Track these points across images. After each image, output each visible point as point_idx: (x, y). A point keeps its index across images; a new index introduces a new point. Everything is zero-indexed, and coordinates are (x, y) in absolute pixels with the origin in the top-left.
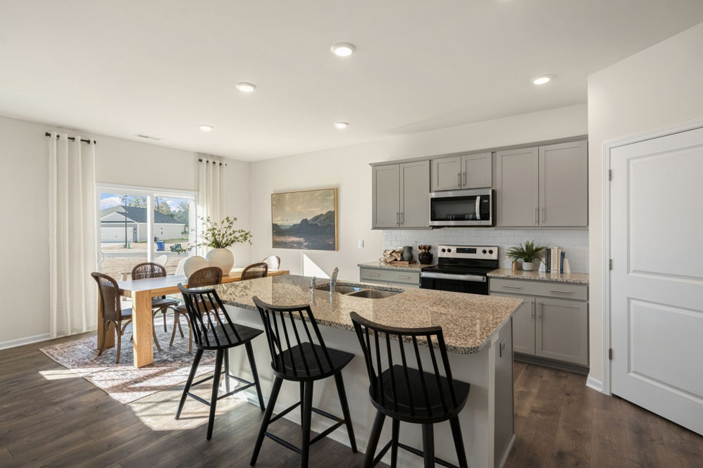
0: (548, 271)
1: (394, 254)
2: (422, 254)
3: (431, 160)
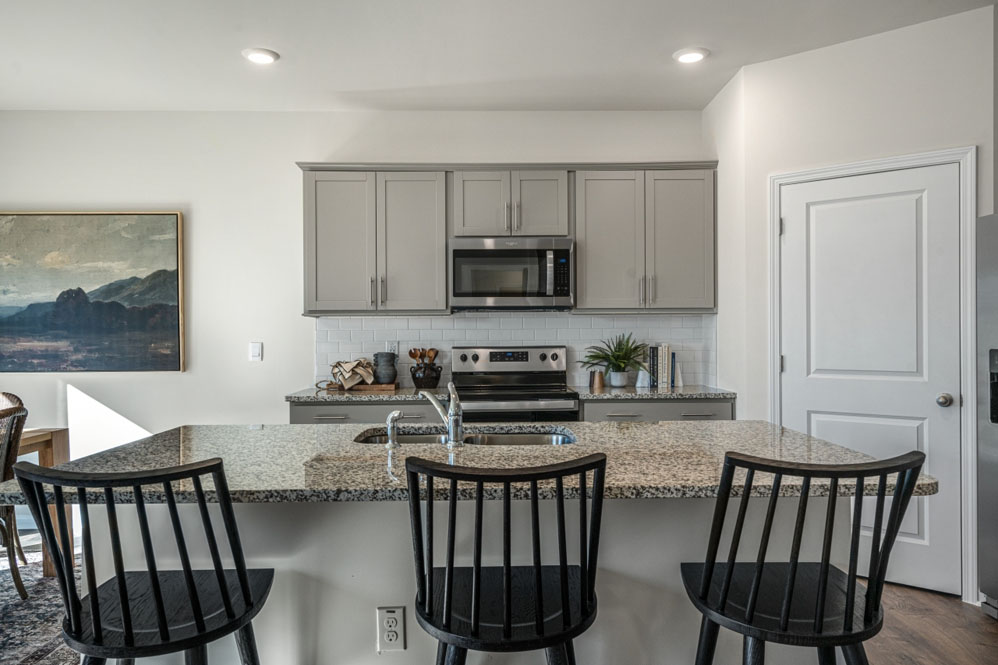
0: (654, 386)
1: (360, 370)
2: (419, 367)
3: (448, 171)
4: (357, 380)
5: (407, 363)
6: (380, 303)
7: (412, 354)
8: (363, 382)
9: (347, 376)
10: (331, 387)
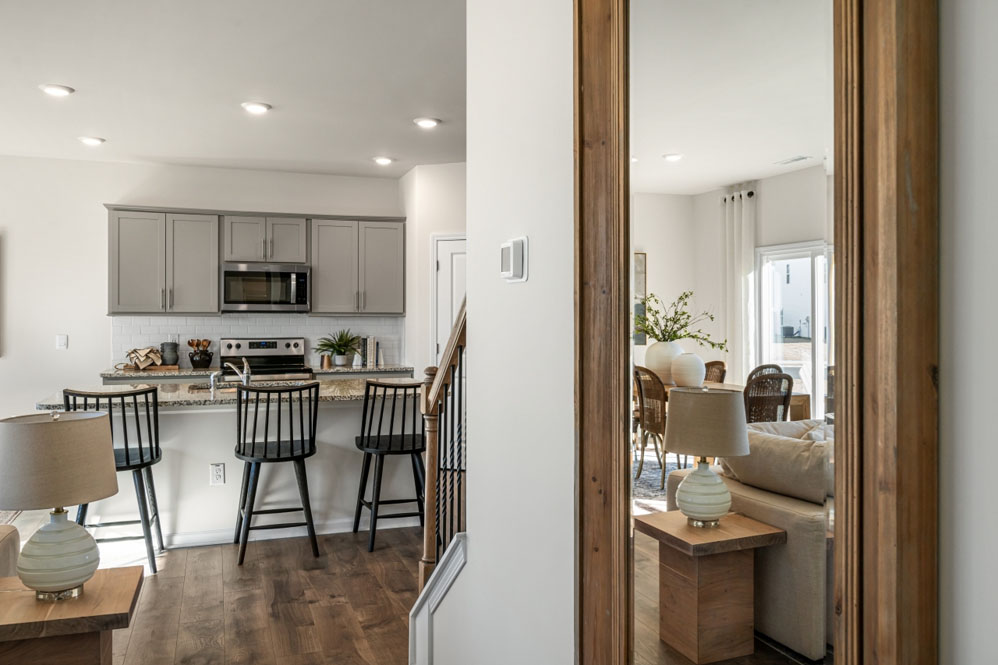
0: (364, 365)
1: (151, 355)
2: (196, 353)
3: (220, 216)
4: (149, 362)
5: (186, 351)
6: (168, 307)
7: (190, 344)
8: (153, 364)
9: (142, 359)
10: (127, 367)
